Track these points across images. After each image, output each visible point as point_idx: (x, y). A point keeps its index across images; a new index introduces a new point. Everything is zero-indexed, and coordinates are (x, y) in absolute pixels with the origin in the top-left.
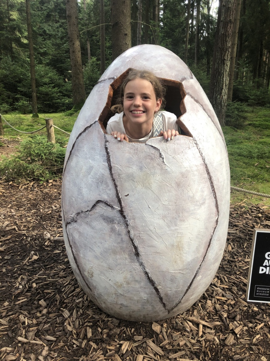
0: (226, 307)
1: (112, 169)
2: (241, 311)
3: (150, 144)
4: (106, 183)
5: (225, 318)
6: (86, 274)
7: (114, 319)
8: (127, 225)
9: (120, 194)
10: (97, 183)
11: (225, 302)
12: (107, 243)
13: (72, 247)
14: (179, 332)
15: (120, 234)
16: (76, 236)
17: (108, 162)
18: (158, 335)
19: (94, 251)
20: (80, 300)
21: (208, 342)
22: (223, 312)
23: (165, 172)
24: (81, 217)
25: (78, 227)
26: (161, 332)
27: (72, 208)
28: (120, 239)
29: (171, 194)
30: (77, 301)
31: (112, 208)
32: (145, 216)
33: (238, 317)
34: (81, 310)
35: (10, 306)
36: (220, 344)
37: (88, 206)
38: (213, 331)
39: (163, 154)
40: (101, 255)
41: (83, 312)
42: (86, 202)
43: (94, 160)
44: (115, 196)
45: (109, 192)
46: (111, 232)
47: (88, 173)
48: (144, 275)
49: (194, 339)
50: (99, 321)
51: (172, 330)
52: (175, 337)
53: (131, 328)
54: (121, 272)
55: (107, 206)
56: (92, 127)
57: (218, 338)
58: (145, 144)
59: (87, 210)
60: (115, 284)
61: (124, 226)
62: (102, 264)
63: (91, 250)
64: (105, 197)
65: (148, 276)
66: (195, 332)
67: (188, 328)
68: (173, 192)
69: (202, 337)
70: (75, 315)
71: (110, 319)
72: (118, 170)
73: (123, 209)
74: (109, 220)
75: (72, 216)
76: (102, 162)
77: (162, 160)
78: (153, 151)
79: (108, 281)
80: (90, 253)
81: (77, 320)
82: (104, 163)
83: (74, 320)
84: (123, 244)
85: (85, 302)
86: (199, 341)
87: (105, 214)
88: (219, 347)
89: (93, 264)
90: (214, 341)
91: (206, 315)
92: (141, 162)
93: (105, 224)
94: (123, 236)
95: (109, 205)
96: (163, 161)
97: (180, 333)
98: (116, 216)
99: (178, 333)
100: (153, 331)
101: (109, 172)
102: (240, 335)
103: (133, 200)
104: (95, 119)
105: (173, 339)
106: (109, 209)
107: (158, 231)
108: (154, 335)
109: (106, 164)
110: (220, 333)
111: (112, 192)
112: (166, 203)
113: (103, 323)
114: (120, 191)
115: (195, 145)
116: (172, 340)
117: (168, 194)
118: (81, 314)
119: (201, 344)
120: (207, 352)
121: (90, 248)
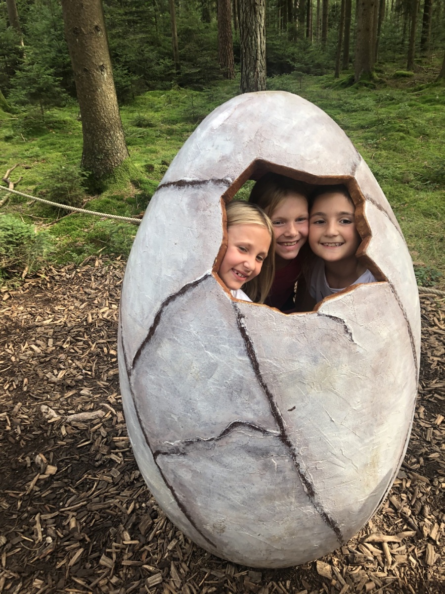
0: (404, 496)
1: (260, 367)
2: (425, 497)
3: (327, 314)
4: (249, 393)
5: (410, 516)
6: (208, 528)
7: (252, 573)
8: (294, 455)
9: (278, 410)
10: (229, 393)
11: (398, 487)
12: (256, 486)
13: (174, 488)
14: (358, 566)
15: (281, 471)
16: (186, 476)
17: (249, 356)
18: (330, 581)
19: (229, 499)
20: (173, 543)
21: (403, 568)
22: (404, 506)
23: (354, 356)
24: (197, 449)
25: (191, 463)
26: (333, 574)
27: (172, 431)
28: (281, 478)
29: (365, 390)
30: (170, 547)
31: (264, 433)
32: (325, 436)
33: (427, 509)
34: (184, 565)
35: (47, 586)
36: (420, 565)
37: (212, 432)
38: (403, 548)
39: (349, 326)
40: (243, 504)
41: (189, 567)
42: (206, 424)
43: (217, 351)
44: (268, 414)
45: (256, 407)
46: (264, 469)
47: (207, 374)
48: (320, 518)
49: (383, 571)
50: (226, 582)
51: (348, 565)
52: (357, 577)
53: (283, 580)
54: (282, 522)
55: (254, 431)
56: (200, 286)
57: (412, 556)
58: (317, 314)
59: (209, 438)
60: (268, 539)
61: (288, 457)
62: (246, 516)
63: (221, 497)
64: (248, 416)
65: (327, 518)
66: (380, 559)
67: (369, 556)
68: (368, 386)
69: (393, 563)
70: (176, 576)
71: (244, 573)
72: (272, 369)
73: (286, 432)
74: (259, 452)
75: (172, 444)
76: (237, 356)
77: (349, 338)
78: (333, 324)
79: (256, 536)
80: (219, 502)
81: (186, 585)
82: (241, 358)
83: (178, 586)
84: (287, 485)
85: (185, 545)
86: (390, 571)
87: (250, 444)
88: (420, 571)
89: (225, 517)
90: (410, 563)
91: (383, 520)
92: (314, 349)
93: (252, 460)
94: (286, 473)
95: (258, 430)
96: (351, 339)
97: (361, 567)
98: (274, 444)
99: (358, 570)
100: (321, 576)
101: (254, 374)
102: (439, 541)
103: (304, 415)
104: (204, 269)
105: (355, 581)
106: (260, 435)
107: (345, 452)
108: (324, 584)
109: (247, 359)
110: (413, 547)
111: (263, 407)
112: (358, 407)
113: (234, 583)
114: (278, 404)
115: (393, 294)
116: (353, 583)
117: (361, 392)
118: (188, 572)
119: (394, 575)
120: (408, 587)
121: (220, 495)
